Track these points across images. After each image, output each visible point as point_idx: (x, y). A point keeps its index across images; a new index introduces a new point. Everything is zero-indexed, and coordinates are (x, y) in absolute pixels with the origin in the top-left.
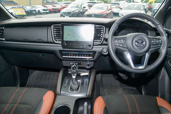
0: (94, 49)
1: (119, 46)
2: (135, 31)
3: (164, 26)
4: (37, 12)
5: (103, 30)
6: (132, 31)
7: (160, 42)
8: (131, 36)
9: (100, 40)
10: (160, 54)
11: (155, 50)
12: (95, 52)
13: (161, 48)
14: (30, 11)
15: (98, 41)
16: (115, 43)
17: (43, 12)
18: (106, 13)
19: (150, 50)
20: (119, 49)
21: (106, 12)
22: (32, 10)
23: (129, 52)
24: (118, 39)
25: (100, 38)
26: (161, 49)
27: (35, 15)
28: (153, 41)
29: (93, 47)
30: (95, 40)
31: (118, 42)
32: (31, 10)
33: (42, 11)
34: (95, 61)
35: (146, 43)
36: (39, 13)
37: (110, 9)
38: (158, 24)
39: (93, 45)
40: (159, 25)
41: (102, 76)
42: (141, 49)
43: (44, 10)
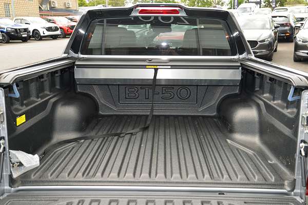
4: (31, 34)
14: (13, 32)
17: (47, 33)
22: (19, 29)
27: (25, 40)
32: (16, 29)
33: (43, 32)
36: (36, 36)
43: (49, 29)
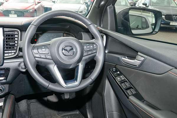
0: (5, 65)
1: (40, 58)
2: (66, 33)
3: (102, 26)
5: (18, 35)
6: (62, 34)
7: (95, 47)
8: (55, 42)
9: (15, 51)
10: (97, 63)
11: (89, 58)
12: (7, 70)
13: (97, 55)
15: (11, 53)
16: (34, 54)
18: (33, 8)
19: (84, 58)
20: (41, 62)
21: (33, 6)
23: (55, 64)
24: (38, 48)
25: (14, 47)
26: (97, 57)
28: (85, 47)
29: (3, 63)
30: (6, 52)
31: (38, 51)
34: (10, 83)
35: (76, 49)
37: (39, 3)
38: (90, 23)
39: (4, 59)
40: (91, 25)
41: (29, 103)
42: (71, 59)
